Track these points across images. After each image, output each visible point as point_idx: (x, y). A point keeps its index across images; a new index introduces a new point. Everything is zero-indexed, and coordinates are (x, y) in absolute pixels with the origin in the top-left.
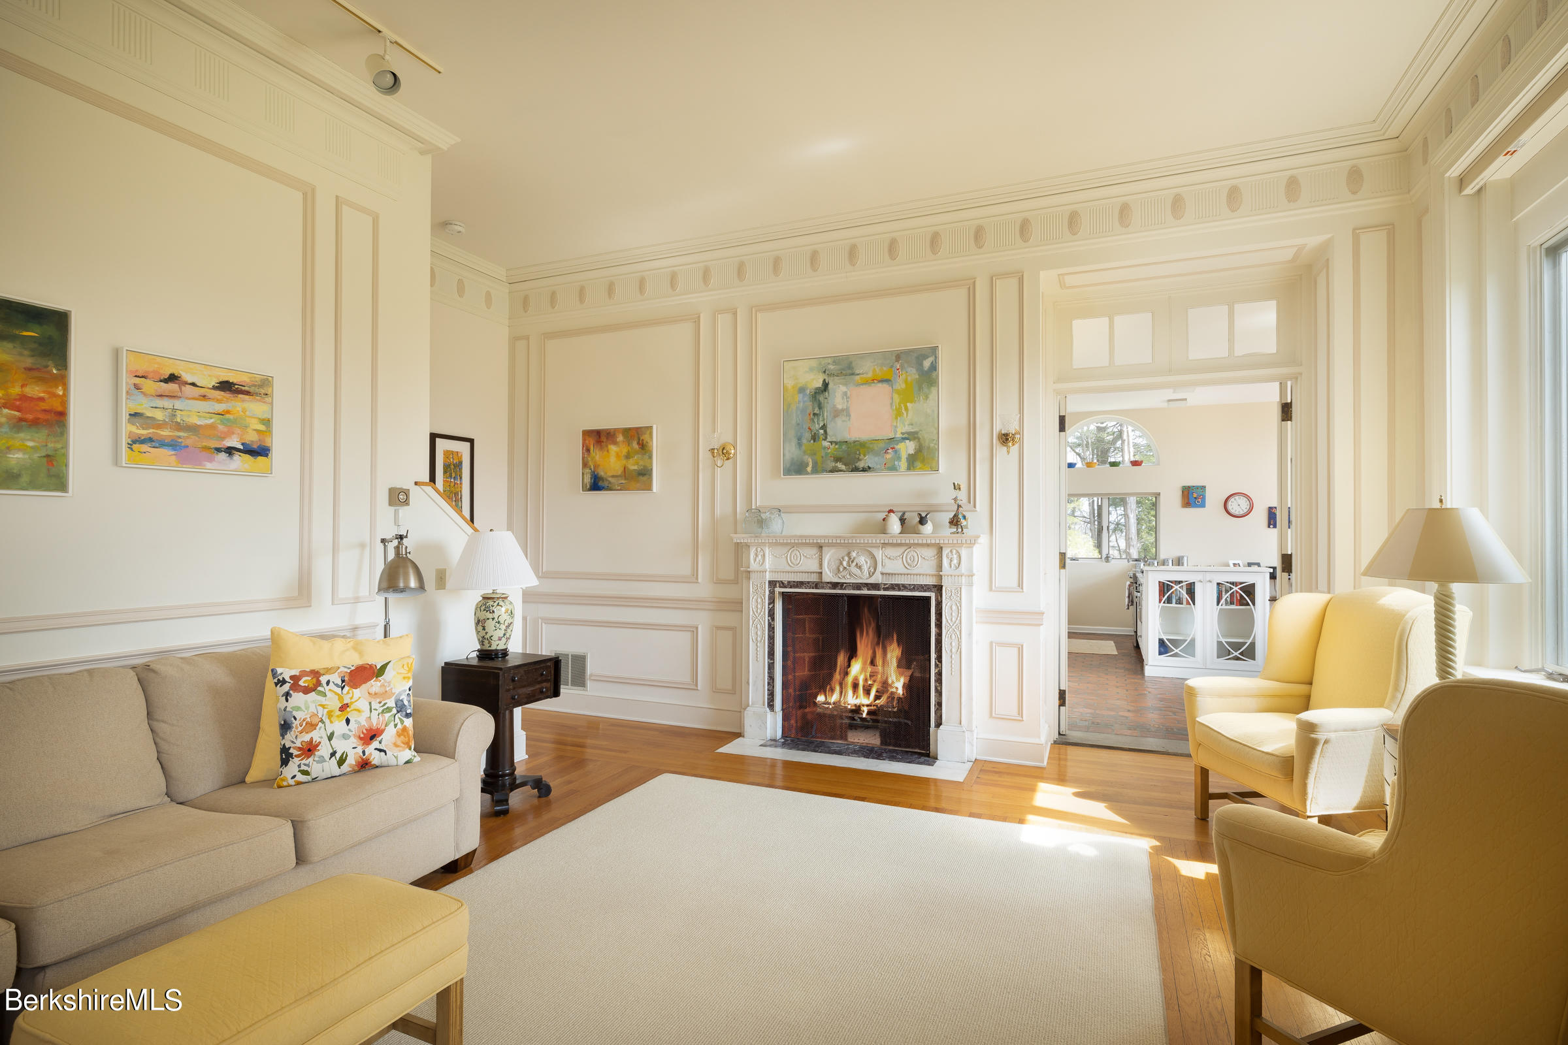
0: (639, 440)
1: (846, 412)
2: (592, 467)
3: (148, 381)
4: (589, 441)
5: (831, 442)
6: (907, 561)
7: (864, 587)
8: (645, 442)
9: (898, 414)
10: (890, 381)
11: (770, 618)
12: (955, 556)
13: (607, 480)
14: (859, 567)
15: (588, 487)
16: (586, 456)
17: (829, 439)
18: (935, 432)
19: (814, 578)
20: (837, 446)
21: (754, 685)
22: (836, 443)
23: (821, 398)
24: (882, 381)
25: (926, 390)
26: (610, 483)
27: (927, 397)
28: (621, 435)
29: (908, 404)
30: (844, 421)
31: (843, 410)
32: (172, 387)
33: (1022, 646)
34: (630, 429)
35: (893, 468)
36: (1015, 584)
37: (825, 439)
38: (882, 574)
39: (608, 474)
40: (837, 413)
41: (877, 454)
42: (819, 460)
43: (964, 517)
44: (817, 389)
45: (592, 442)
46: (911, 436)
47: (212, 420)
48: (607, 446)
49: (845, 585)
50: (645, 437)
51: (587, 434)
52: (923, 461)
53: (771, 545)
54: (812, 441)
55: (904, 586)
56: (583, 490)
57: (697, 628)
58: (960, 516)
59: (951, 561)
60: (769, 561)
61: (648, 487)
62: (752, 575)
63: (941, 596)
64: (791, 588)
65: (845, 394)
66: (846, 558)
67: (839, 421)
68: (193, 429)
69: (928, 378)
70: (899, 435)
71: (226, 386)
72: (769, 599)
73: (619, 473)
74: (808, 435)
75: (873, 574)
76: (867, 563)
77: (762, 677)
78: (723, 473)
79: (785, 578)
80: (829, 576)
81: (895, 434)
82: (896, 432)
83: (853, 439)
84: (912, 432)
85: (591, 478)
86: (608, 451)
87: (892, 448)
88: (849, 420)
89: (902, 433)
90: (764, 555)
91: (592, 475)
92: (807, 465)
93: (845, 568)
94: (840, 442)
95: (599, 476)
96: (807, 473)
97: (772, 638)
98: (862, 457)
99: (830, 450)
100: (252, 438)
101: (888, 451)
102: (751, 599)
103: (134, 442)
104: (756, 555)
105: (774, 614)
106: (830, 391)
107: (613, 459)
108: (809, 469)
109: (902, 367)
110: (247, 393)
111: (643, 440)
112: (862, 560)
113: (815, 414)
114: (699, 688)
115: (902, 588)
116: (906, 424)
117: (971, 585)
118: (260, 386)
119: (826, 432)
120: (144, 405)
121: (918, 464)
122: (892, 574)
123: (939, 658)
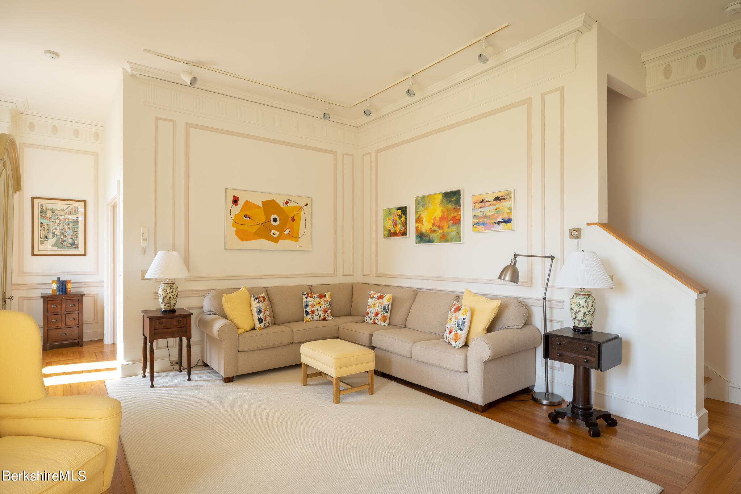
3: (477, 204)
32: (483, 203)
47: (493, 213)
68: (488, 217)
71: (497, 199)
100: (506, 217)
103: (474, 225)
110: (504, 199)
118: (508, 195)
120: (476, 212)
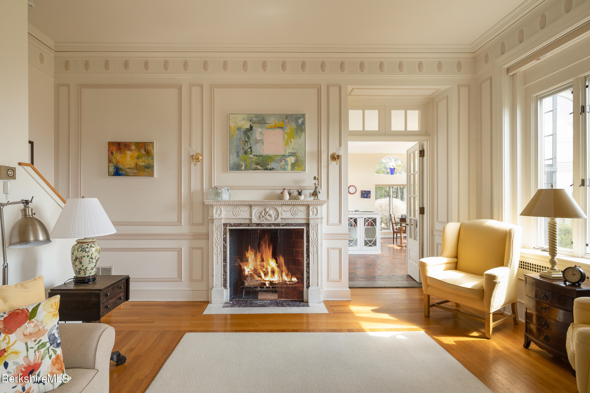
0: (145, 149)
1: (262, 141)
2: (115, 163)
4: (113, 148)
5: (254, 156)
6: (293, 213)
7: (272, 225)
8: (149, 150)
9: (287, 144)
10: (283, 128)
11: (224, 242)
12: (315, 210)
13: (124, 170)
14: (270, 215)
15: (112, 174)
16: (110, 156)
17: (253, 154)
18: (304, 153)
19: (247, 222)
20: (257, 158)
21: (216, 276)
22: (257, 156)
23: (249, 134)
24: (279, 128)
25: (299, 133)
26: (127, 172)
27: (300, 137)
28: (134, 146)
29: (292, 139)
30: (261, 146)
31: (260, 140)
33: (341, 249)
34: (140, 143)
35: (285, 169)
36: (338, 222)
37: (251, 154)
38: (281, 219)
39: (125, 167)
40: (257, 142)
41: (277, 162)
42: (248, 164)
43: (319, 192)
44: (247, 129)
45: (115, 149)
46: (293, 154)
48: (124, 151)
49: (263, 224)
50: (150, 148)
51: (111, 144)
52: (298, 166)
53: (224, 205)
54: (244, 155)
55: (291, 224)
56: (108, 176)
57: (181, 249)
58: (318, 192)
59: (313, 212)
60: (224, 213)
61: (152, 175)
62: (215, 221)
63: (309, 228)
64: (235, 226)
65: (261, 132)
66: (264, 212)
67: (258, 145)
69: (301, 128)
70: (287, 154)
72: (224, 232)
73: (133, 166)
74: (242, 151)
75: (277, 219)
76: (274, 213)
77: (220, 272)
78: (196, 169)
79: (232, 222)
80: (255, 220)
81: (286, 153)
82: (286, 152)
83: (265, 154)
84: (293, 153)
85: (114, 169)
86: (125, 154)
87: (284, 160)
88: (263, 145)
89: (289, 153)
90: (221, 210)
91: (115, 167)
92: (242, 166)
93: (263, 216)
94: (258, 155)
95: (120, 168)
96: (242, 170)
97: (225, 252)
98: (269, 163)
99: (253, 159)
101: (282, 161)
102: (214, 233)
104: (217, 211)
105: (226, 240)
106: (254, 131)
107: (128, 159)
108: (243, 168)
109: (289, 122)
111: (148, 149)
112: (272, 212)
113: (246, 141)
114: (182, 280)
115: (290, 225)
116: (291, 148)
117: (322, 223)
119: (251, 150)
121: (296, 168)
122: (286, 219)
123: (308, 256)
